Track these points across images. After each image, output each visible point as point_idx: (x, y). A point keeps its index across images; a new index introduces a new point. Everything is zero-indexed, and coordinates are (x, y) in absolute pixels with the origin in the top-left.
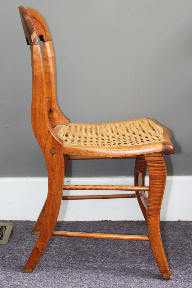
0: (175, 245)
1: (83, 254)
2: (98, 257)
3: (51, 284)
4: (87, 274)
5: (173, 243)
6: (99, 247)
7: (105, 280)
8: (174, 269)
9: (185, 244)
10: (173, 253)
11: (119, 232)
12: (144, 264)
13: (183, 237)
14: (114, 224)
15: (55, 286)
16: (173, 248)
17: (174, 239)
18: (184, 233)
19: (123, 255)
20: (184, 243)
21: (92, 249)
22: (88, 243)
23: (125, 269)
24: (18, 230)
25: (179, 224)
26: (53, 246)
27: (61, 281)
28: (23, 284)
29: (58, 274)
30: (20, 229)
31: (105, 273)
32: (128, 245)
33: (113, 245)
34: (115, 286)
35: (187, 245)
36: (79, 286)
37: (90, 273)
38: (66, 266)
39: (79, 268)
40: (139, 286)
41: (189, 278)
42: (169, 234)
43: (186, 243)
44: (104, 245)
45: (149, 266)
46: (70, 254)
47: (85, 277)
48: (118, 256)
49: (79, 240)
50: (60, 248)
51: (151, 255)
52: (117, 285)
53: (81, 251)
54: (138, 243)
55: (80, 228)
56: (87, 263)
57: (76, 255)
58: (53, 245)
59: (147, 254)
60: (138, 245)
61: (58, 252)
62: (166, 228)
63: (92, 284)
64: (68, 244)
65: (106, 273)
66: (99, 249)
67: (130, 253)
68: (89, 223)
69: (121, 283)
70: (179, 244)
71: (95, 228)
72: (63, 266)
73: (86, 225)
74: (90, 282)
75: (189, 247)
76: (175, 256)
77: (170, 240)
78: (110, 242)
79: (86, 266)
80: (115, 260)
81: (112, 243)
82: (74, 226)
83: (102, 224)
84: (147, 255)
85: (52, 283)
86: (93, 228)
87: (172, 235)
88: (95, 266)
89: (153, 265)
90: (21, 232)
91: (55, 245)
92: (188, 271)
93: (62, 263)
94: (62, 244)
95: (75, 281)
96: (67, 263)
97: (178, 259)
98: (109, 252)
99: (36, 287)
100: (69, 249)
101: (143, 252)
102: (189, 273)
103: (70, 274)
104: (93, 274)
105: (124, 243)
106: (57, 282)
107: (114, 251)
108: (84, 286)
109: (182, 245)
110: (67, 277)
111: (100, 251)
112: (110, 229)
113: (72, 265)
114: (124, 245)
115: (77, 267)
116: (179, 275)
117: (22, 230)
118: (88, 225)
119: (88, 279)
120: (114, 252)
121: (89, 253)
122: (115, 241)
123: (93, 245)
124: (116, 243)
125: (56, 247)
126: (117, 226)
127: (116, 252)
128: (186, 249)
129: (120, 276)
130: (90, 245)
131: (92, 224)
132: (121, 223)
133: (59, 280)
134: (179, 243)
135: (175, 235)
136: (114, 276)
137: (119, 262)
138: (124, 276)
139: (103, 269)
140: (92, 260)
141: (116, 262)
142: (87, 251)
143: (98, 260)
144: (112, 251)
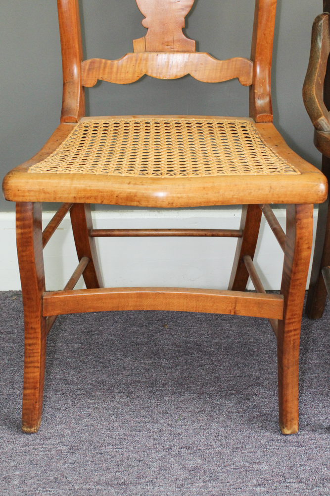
0: (232, 344)
1: (60, 364)
2: (86, 372)
4: (60, 409)
5: (230, 340)
6: (91, 350)
7: (91, 425)
8: (226, 398)
9: (251, 342)
10: (227, 363)
12: (170, 388)
16: (228, 352)
17: (231, 330)
19: (133, 368)
20: (249, 339)
21: (78, 354)
22: (73, 339)
26: (7, 347)
31: (94, 410)
32: (146, 344)
34: (110, 439)
35: (255, 344)
36: (40, 439)
40: (154, 439)
43: (254, 339)
44: (101, 344)
45: (179, 393)
47: (56, 417)
48: (124, 368)
50: (18, 351)
51: (186, 367)
52: (114, 437)
54: (166, 339)
56: (64, 386)
58: (7, 344)
59: (178, 365)
60: (164, 344)
61: (14, 359)
65: (96, 408)
66: (91, 353)
67: (147, 362)
69: (122, 431)
74: (64, 428)
75: (259, 348)
76: (230, 370)
77: (224, 333)
78: (113, 337)
79: (61, 392)
80: (116, 379)
81: (117, 339)
84: (179, 368)
88: (78, 393)
89: (187, 391)
91: (12, 345)
92: (250, 404)
97: (235, 376)
98: (109, 361)
101: (172, 361)
102: (253, 408)
104: (72, 409)
105: (139, 341)
108: (50, 439)
109: (246, 344)
111: (91, 359)
114: (138, 344)
116: (234, 414)
119: (61, 423)
120: (119, 361)
121: (70, 362)
122: (123, 335)
123: (81, 343)
127: (121, 359)
128: (252, 353)
129: (122, 414)
130: (76, 343)
134: (242, 340)
135: (235, 321)
136: (110, 415)
137: (124, 384)
138: (130, 415)
139: (91, 399)
140: (75, 379)
141: (119, 383)
142: (67, 358)
143: (85, 379)
144: (114, 358)
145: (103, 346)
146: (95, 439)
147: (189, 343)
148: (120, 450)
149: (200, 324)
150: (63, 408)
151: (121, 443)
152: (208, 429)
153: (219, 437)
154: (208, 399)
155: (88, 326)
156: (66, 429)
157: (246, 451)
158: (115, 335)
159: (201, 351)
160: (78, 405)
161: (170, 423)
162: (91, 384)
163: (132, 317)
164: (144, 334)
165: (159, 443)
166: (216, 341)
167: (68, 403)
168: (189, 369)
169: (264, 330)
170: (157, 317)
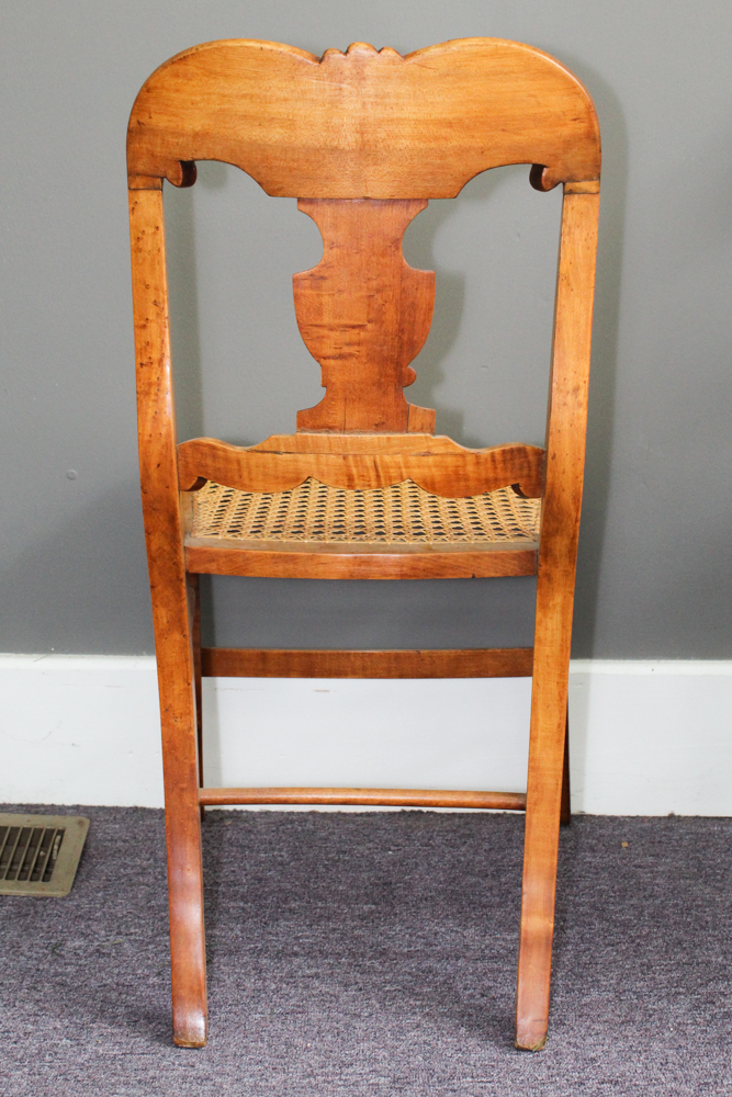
0: (663, 908)
1: (341, 939)
2: (395, 953)
3: (235, 1055)
4: (360, 1016)
5: (658, 902)
6: (396, 914)
7: (425, 1043)
8: (669, 1000)
9: (698, 906)
10: (660, 941)
11: (464, 855)
13: (690, 878)
14: (445, 824)
15: (250, 1064)
16: (657, 922)
17: (658, 885)
18: (691, 863)
19: (483, 946)
20: (694, 900)
21: (373, 921)
22: (358, 895)
23: (493, 998)
24: (106, 844)
25: (671, 829)
26: (233, 908)
27: (270, 1046)
28: (131, 1053)
29: (258, 1016)
30: (111, 840)
31: (424, 1017)
32: (500, 905)
33: (446, 907)
34: (466, 1066)
35: (707, 909)
36: (334, 1066)
37: (371, 1015)
38: (284, 986)
39: (331, 992)
40: (549, 1068)
41: (725, 1038)
42: (640, 867)
43: (703, 900)
44: (413, 906)
45: (580, 990)
46: (297, 938)
47: (355, 1028)
48: (467, 946)
49: (324, 884)
50: (257, 915)
51: (583, 947)
52: (472, 1062)
53: (334, 930)
55: (326, 839)
56: (359, 975)
57: (316, 944)
58: (232, 904)
61: (251, 929)
62: (629, 842)
63: (380, 1058)
64: (286, 901)
65: (427, 1013)
66: (397, 920)
67: (509, 938)
68: (357, 818)
70: (677, 905)
71: (377, 841)
72: (273, 986)
73: (346, 826)
74: (374, 1048)
75: (715, 916)
76: (667, 952)
77: (645, 890)
78: (433, 894)
79: (356, 987)
80: (455, 965)
81: (442, 897)
82: (303, 831)
83: (404, 824)
84: (570, 947)
85: (239, 1054)
86: (370, 841)
87: (652, 872)
88: (387, 988)
89: (593, 986)
90: (115, 852)
91: (242, 904)
92: (717, 1010)
93: (269, 975)
94: (265, 899)
95: (320, 1045)
96: (288, 974)
97: (678, 963)
98: (435, 934)
99: (180, 1065)
100: (292, 919)
102: (723, 1017)
103: (299, 1015)
104: (382, 1017)
105: (484, 900)
106: (256, 1049)
107: (452, 931)
108: (352, 1065)
109: (689, 909)
110: (291, 1028)
111: (401, 930)
112: (431, 845)
113: (307, 980)
114: (484, 906)
115: (324, 989)
116: (689, 1027)
117: (120, 844)
118: (351, 826)
119: (366, 1038)
120: (453, 934)
121: (361, 937)
122: (452, 891)
123: (375, 903)
124: (456, 899)
125: (243, 909)
126: (455, 831)
127: (457, 932)
128: (704, 924)
129: (479, 1025)
130: (366, 904)
131: (365, 822)
132: (467, 823)
133: (262, 1041)
134: (680, 902)
135: (660, 869)
136: (457, 1026)
137: (472, 974)
138: (494, 1026)
139: (415, 1000)
140: (377, 965)
141: (462, 972)
142: (354, 928)
143: (396, 964)
144: (443, 930)
145: (419, 908)
146: (437, 1066)
147: (581, 905)
148: (488, 1085)
149: (597, 873)
150: (366, 1014)
151: (487, 1074)
152: (646, 1051)
153: (670, 1065)
154: (636, 1001)
155: (381, 874)
156: (379, 1049)
157: (724, 1090)
158: (436, 890)
159: (607, 920)
160: (393, 1010)
161: (572, 1040)
162: (409, 974)
163: (462, 859)
164: (491, 889)
165: (558, 1075)
166: (632, 902)
167: (373, 1006)
168: (589, 949)
169: (718, 884)
170: (511, 860)
